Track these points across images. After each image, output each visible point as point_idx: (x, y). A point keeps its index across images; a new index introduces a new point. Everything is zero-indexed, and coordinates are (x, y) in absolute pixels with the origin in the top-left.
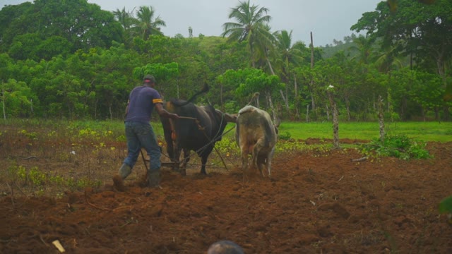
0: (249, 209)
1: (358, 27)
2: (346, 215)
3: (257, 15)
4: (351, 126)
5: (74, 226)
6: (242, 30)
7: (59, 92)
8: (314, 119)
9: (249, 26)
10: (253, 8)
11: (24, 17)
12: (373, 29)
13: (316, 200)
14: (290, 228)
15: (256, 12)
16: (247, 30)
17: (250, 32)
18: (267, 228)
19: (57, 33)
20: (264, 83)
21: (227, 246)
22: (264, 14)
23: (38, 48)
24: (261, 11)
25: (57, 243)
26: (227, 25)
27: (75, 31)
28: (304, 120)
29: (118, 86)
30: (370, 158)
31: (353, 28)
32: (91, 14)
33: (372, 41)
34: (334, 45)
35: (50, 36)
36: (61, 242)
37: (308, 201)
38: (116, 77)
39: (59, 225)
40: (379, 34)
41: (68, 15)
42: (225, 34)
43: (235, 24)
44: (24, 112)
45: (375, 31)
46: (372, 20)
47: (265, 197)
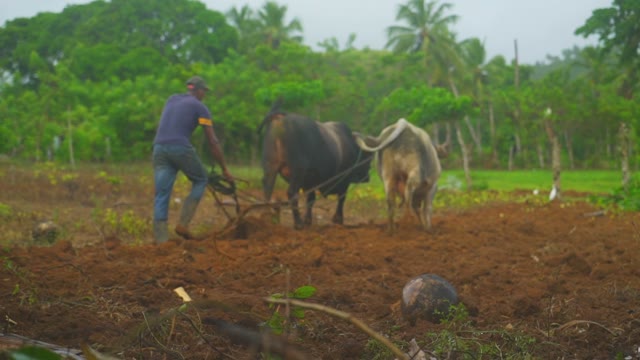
0: (445, 261)
1: (585, 30)
2: (587, 271)
3: (437, 15)
4: (577, 175)
5: (202, 272)
6: (413, 36)
7: (148, 126)
8: (521, 165)
9: (424, 31)
10: (430, 5)
11: (95, 20)
12: (608, 33)
13: (539, 255)
14: (509, 282)
15: (435, 10)
16: (422, 36)
17: (427, 41)
18: (476, 281)
19: (143, 44)
20: (450, 107)
21: (432, 281)
22: (446, 13)
23: (117, 65)
24: (441, 9)
25: (180, 291)
26: (392, 29)
27: (170, 40)
28: (505, 168)
29: (234, 119)
30: (610, 213)
31: (578, 32)
32: (191, 16)
33: (607, 50)
34: (548, 62)
35: (135, 47)
36: (186, 290)
37: (528, 256)
38: (230, 105)
39: (180, 270)
40: (616, 41)
41: (159, 17)
42: (388, 45)
43: (403, 29)
44: (97, 155)
45: (611, 36)
46: (606, 21)
47: (464, 251)
